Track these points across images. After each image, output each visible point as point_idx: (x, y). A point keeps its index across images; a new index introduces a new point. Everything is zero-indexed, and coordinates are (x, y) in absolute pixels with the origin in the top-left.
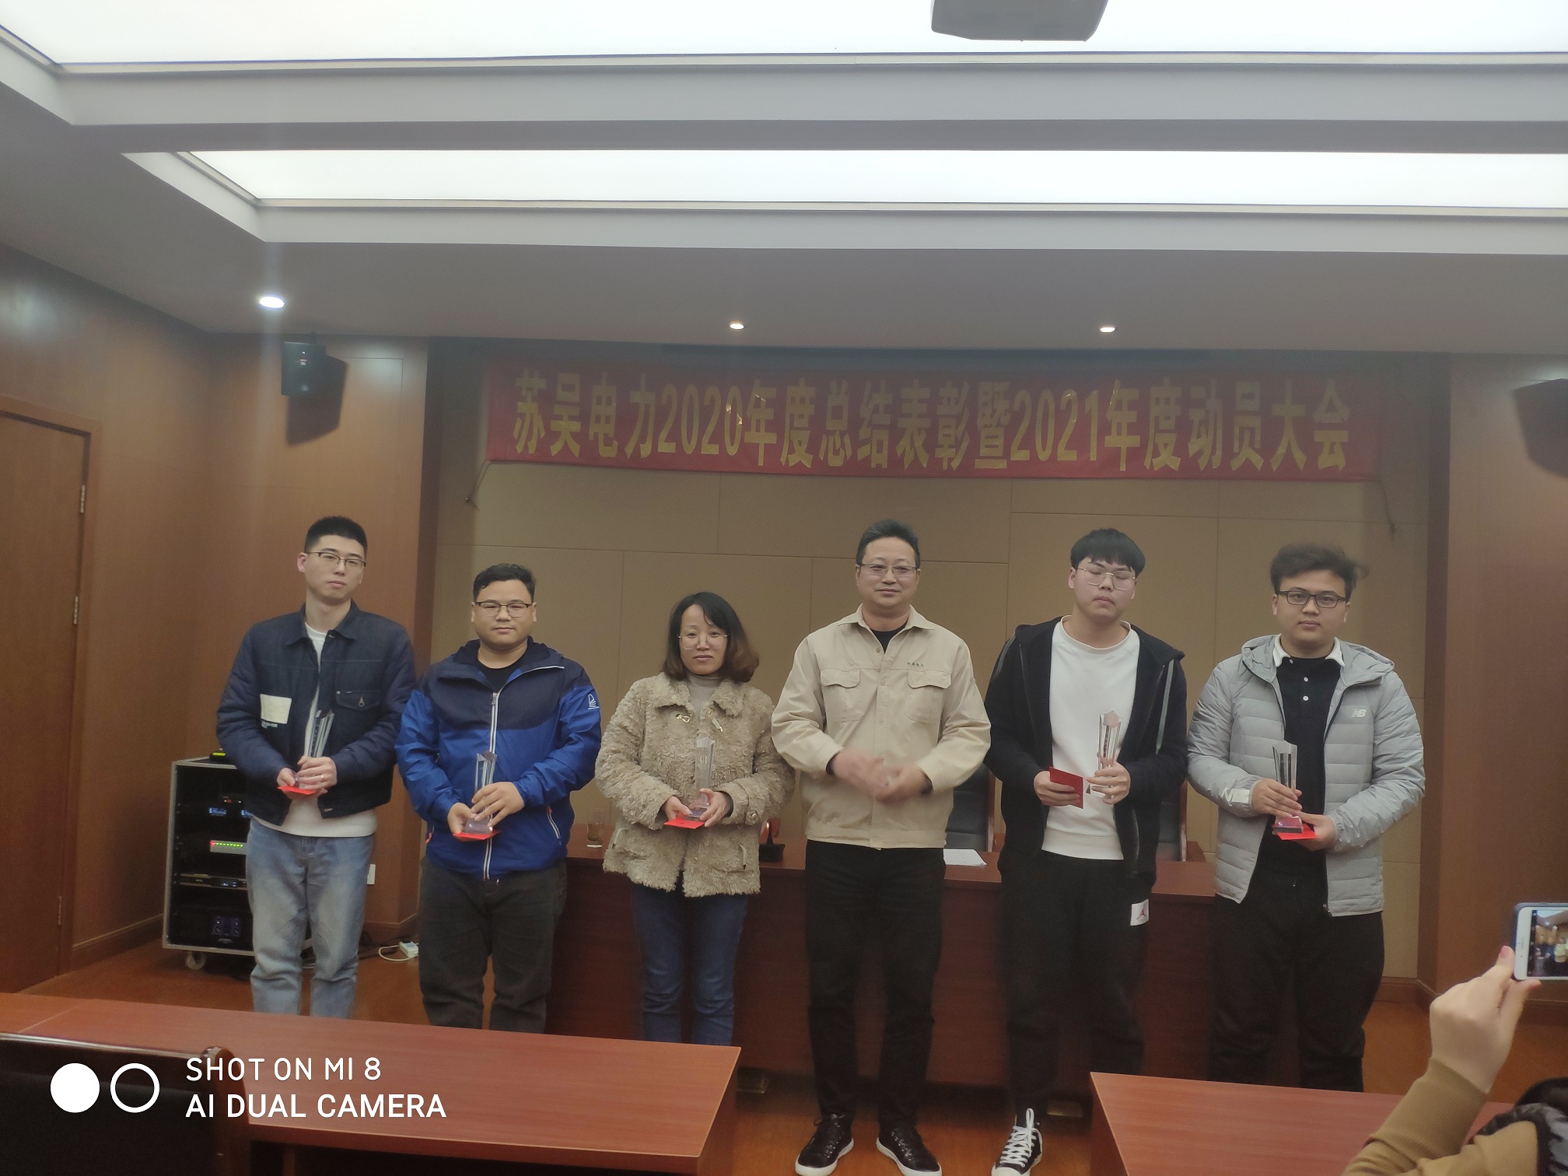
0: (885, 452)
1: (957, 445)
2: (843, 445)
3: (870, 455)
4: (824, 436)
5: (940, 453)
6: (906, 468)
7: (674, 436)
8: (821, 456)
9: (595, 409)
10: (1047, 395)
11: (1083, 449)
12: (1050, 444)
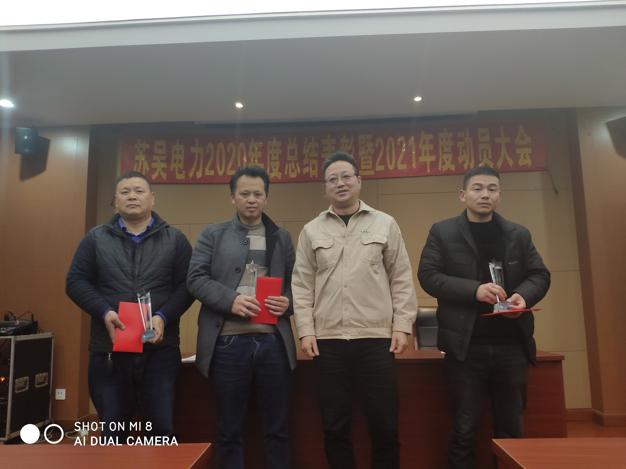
0: (316, 170)
2: (296, 168)
3: (309, 172)
4: (286, 163)
7: (213, 167)
8: (286, 173)
9: (174, 157)
10: (391, 139)
11: (409, 163)
12: (394, 162)
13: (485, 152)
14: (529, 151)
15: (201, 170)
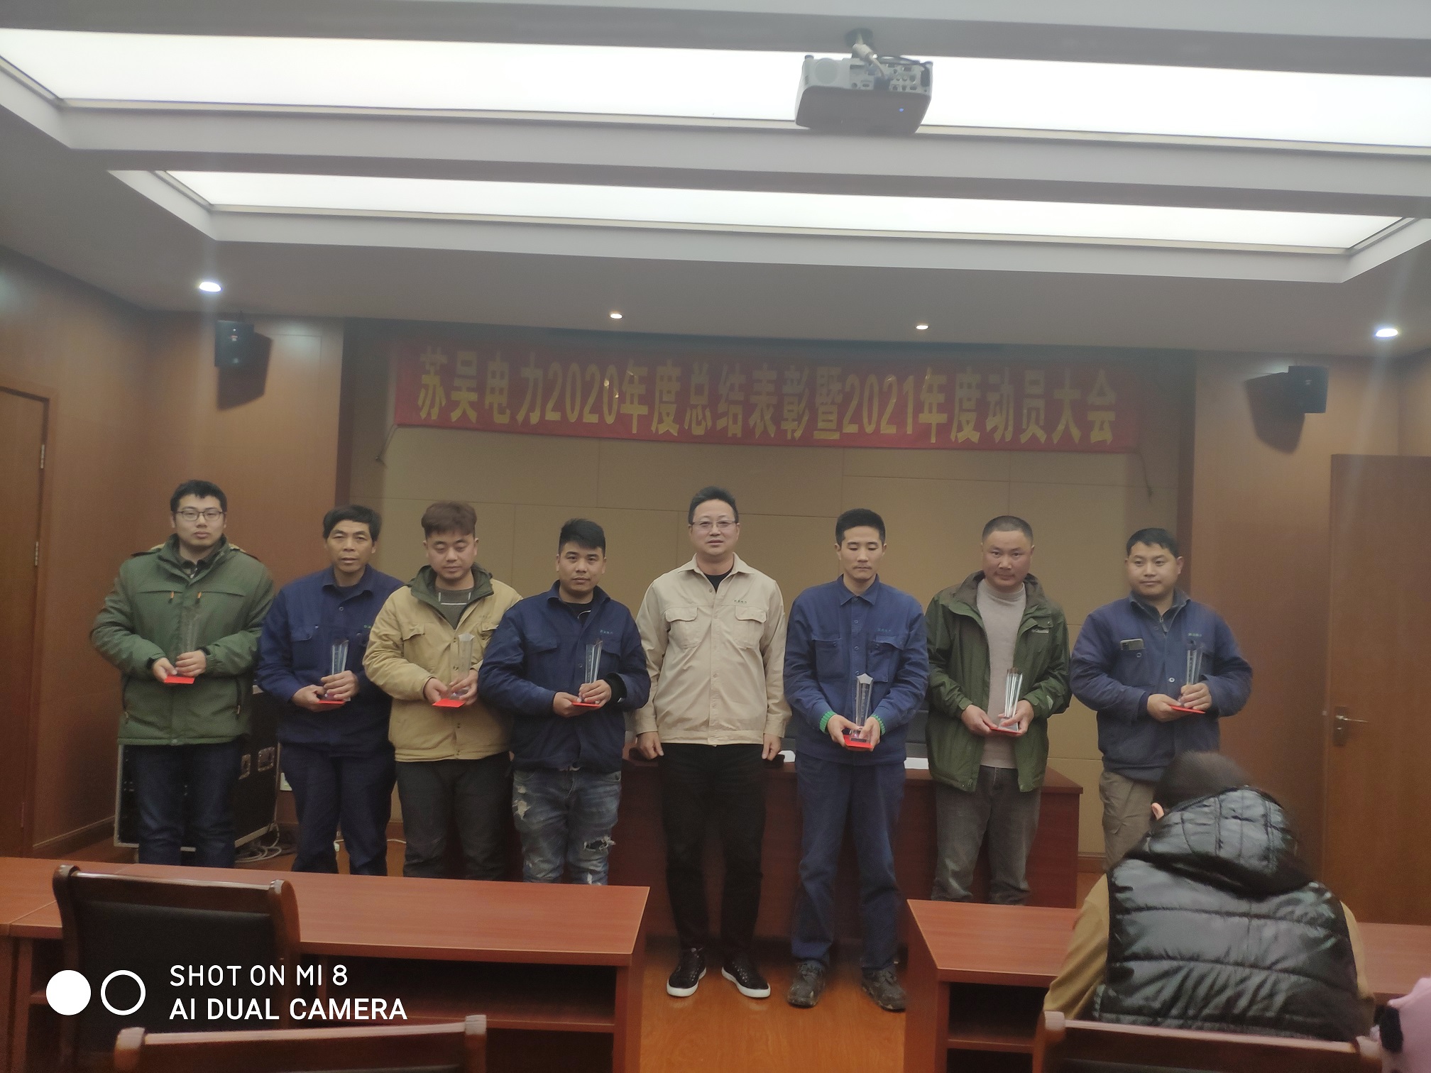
0: (740, 423)
1: (799, 419)
2: (704, 417)
3: (727, 426)
4: (688, 409)
5: (785, 426)
6: (757, 437)
7: (559, 407)
8: (686, 427)
9: (490, 383)
10: (872, 378)
11: (902, 425)
12: (875, 420)
13: (1034, 413)
14: (1107, 416)
15: (537, 412)
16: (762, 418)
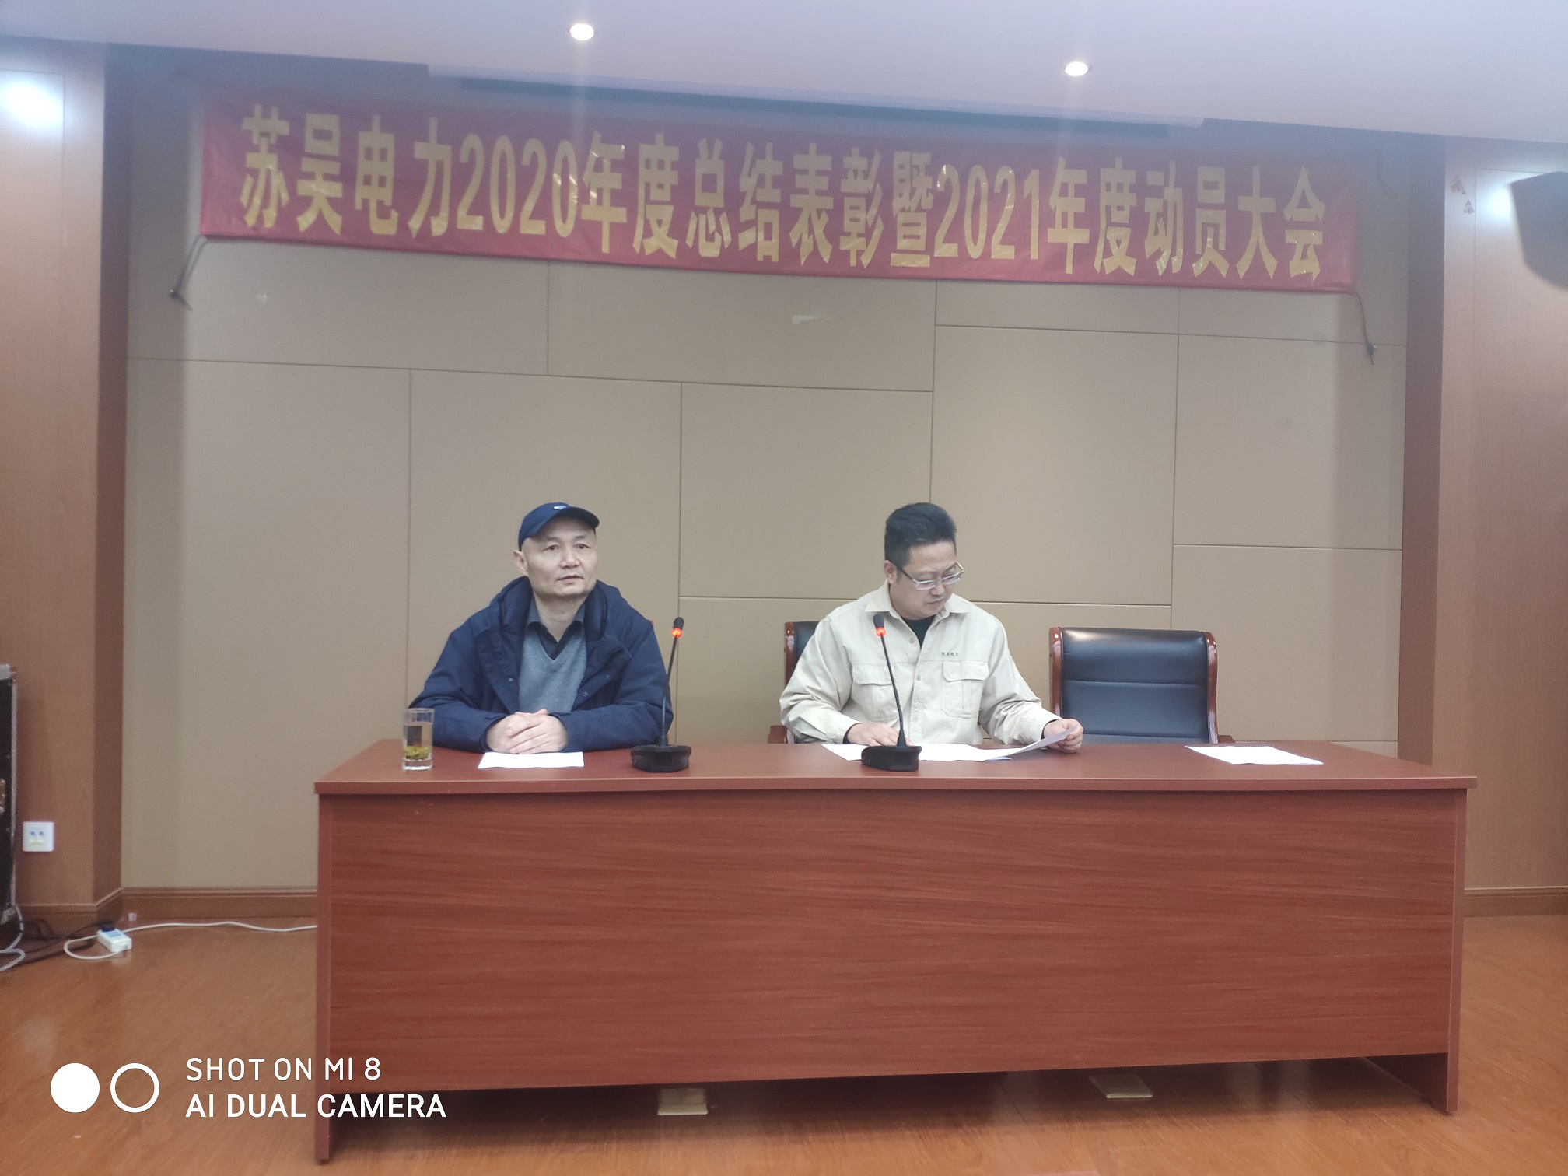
0: (775, 240)
1: (867, 234)
2: (719, 229)
3: (755, 244)
4: (693, 213)
5: (846, 244)
6: (802, 263)
7: (480, 207)
8: (690, 242)
9: (363, 167)
10: (978, 172)
11: (1022, 245)
12: (982, 236)
13: (1211, 231)
14: (1315, 237)
15: (444, 213)
16: (811, 231)
